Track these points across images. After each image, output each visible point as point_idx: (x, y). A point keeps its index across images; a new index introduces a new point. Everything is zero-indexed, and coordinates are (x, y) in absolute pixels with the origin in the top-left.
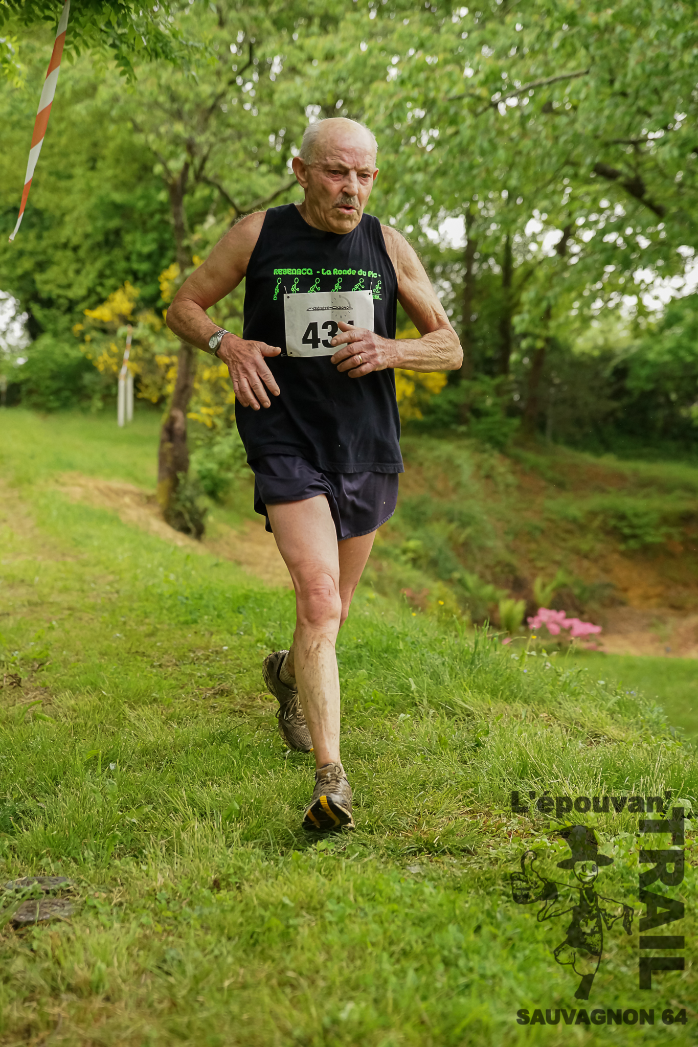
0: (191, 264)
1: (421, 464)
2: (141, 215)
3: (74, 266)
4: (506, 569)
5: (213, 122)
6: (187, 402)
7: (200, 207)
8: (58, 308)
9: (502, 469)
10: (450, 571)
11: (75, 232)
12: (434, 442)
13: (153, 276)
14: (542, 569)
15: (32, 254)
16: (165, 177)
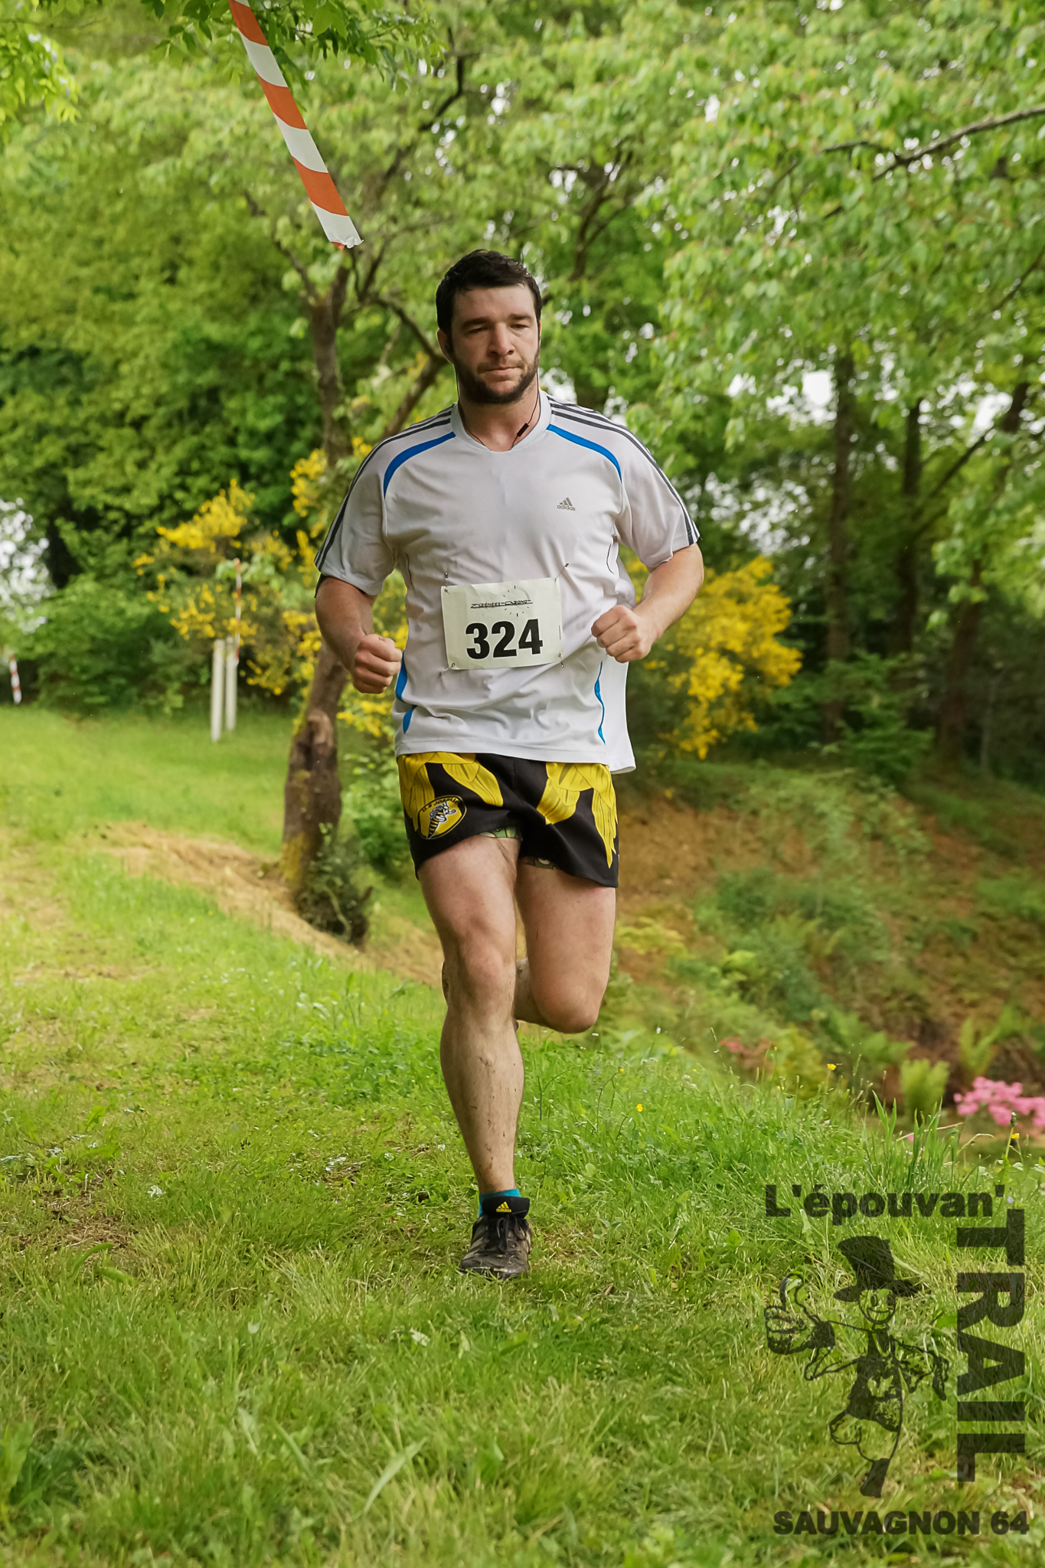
0: (350, 450)
1: (755, 813)
2: (256, 362)
3: (137, 455)
4: (909, 1004)
5: (392, 198)
6: (338, 697)
7: (360, 348)
8: (107, 529)
9: (902, 822)
10: (810, 1008)
11: (138, 395)
12: (778, 773)
13: (278, 471)
14: (973, 1004)
15: (60, 432)
16: (303, 293)
